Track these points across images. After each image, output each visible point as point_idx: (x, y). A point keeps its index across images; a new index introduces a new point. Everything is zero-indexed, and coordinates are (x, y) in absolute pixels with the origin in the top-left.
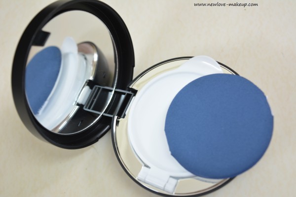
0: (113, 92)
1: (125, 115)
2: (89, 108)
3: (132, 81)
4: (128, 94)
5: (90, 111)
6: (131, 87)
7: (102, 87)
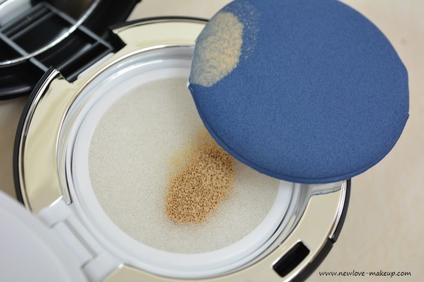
0: (72, 29)
1: (75, 79)
2: (9, 36)
3: (123, 21)
4: (101, 45)
5: (9, 42)
6: (115, 31)
7: (55, 10)
